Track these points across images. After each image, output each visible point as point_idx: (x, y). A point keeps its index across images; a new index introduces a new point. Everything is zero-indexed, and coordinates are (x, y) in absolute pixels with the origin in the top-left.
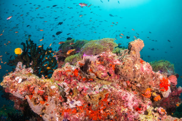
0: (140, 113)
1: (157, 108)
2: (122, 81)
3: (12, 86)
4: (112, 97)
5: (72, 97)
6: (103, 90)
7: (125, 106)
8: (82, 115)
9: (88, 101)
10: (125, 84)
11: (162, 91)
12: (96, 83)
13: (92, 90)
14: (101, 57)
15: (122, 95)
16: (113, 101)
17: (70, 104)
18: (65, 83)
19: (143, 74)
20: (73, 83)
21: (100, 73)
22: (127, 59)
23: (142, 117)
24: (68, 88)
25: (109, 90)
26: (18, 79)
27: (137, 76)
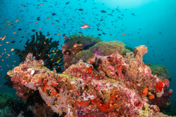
0: (139, 108)
1: (152, 105)
2: (127, 80)
3: (25, 77)
4: (120, 94)
5: (87, 91)
6: (113, 87)
7: (128, 102)
8: (94, 108)
9: (101, 96)
10: (128, 83)
11: (157, 91)
12: (106, 81)
13: (104, 87)
14: (110, 57)
15: (127, 92)
16: (121, 97)
17: (84, 98)
18: (82, 79)
19: (144, 76)
20: (88, 80)
21: (109, 72)
22: (133, 63)
23: (141, 112)
24: (84, 84)
25: (118, 88)
26: (30, 71)
27: (139, 77)
